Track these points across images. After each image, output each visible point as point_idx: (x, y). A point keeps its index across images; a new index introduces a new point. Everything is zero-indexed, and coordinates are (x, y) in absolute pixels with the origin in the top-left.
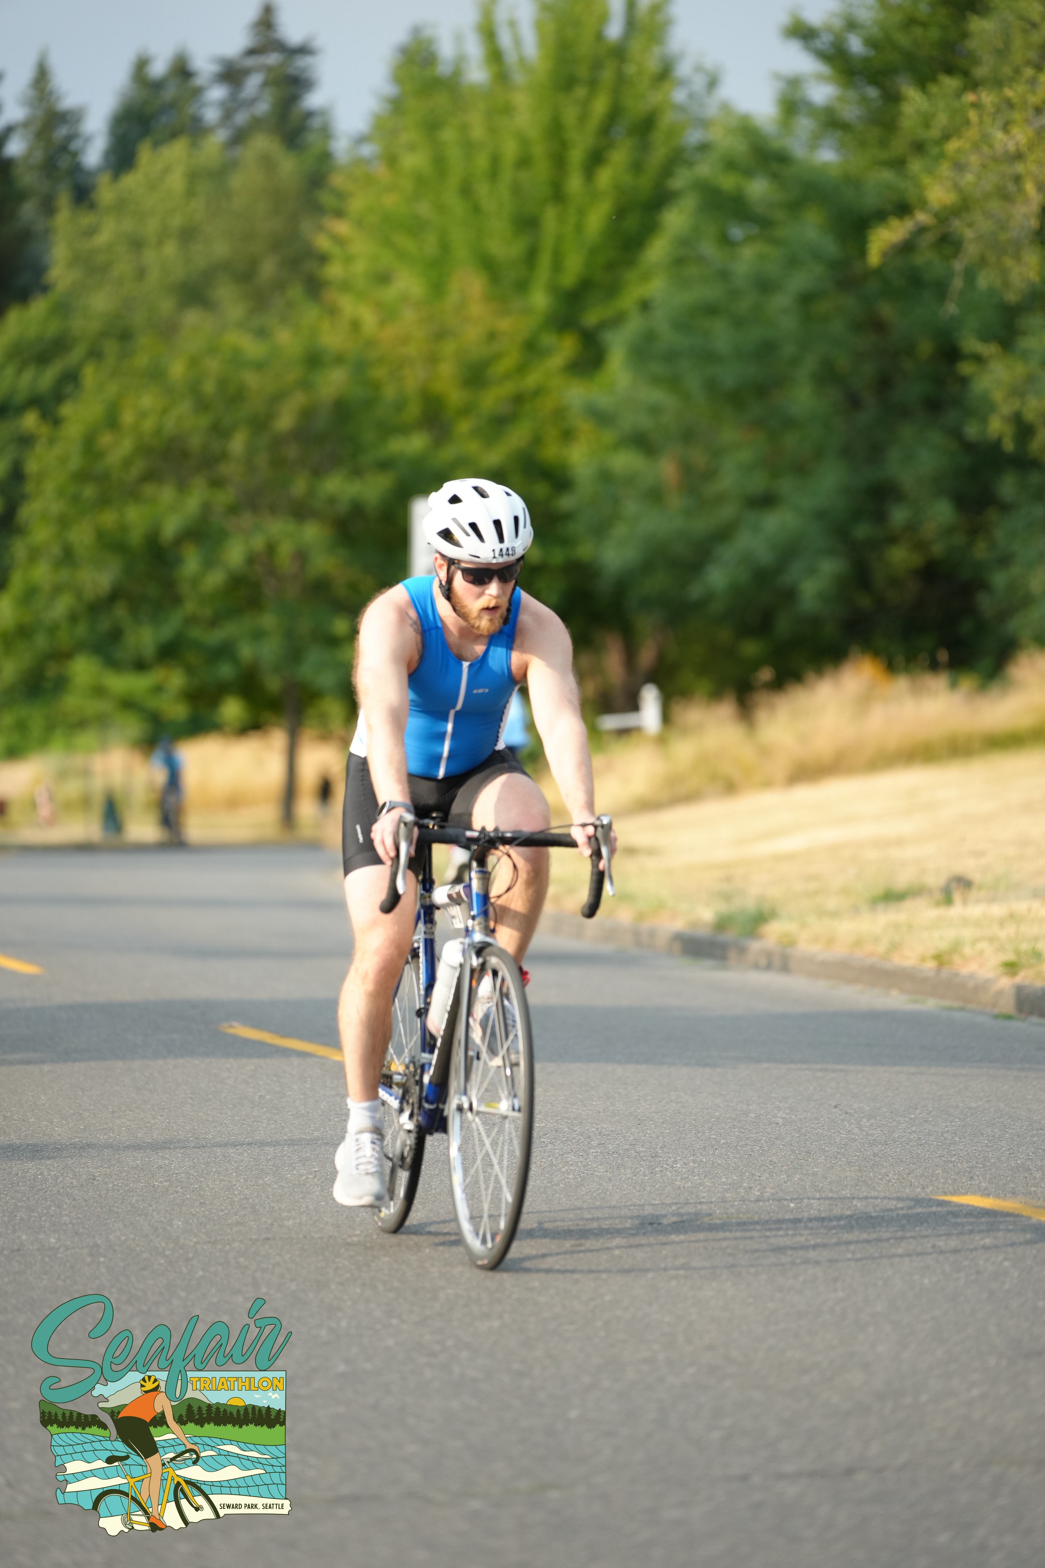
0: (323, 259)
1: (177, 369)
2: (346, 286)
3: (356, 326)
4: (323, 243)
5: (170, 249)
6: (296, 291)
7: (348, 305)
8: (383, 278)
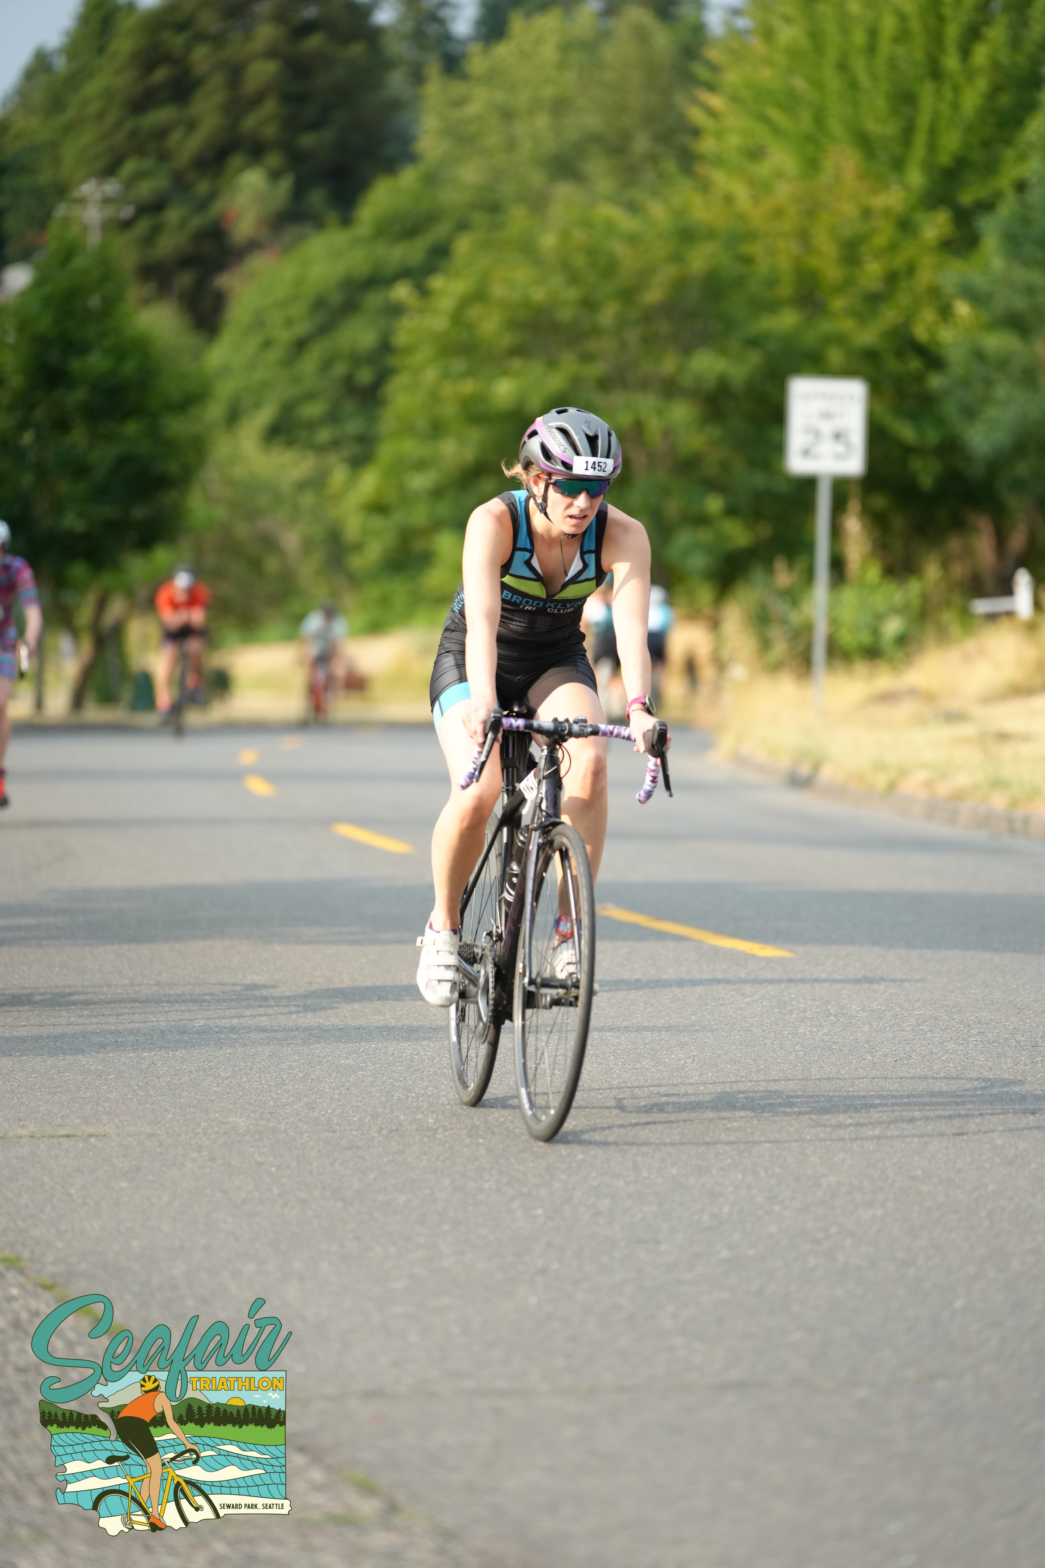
0: (696, 132)
1: (548, 240)
2: (719, 161)
3: (729, 199)
4: (697, 116)
5: (542, 121)
6: (670, 166)
7: (720, 178)
8: (755, 154)
